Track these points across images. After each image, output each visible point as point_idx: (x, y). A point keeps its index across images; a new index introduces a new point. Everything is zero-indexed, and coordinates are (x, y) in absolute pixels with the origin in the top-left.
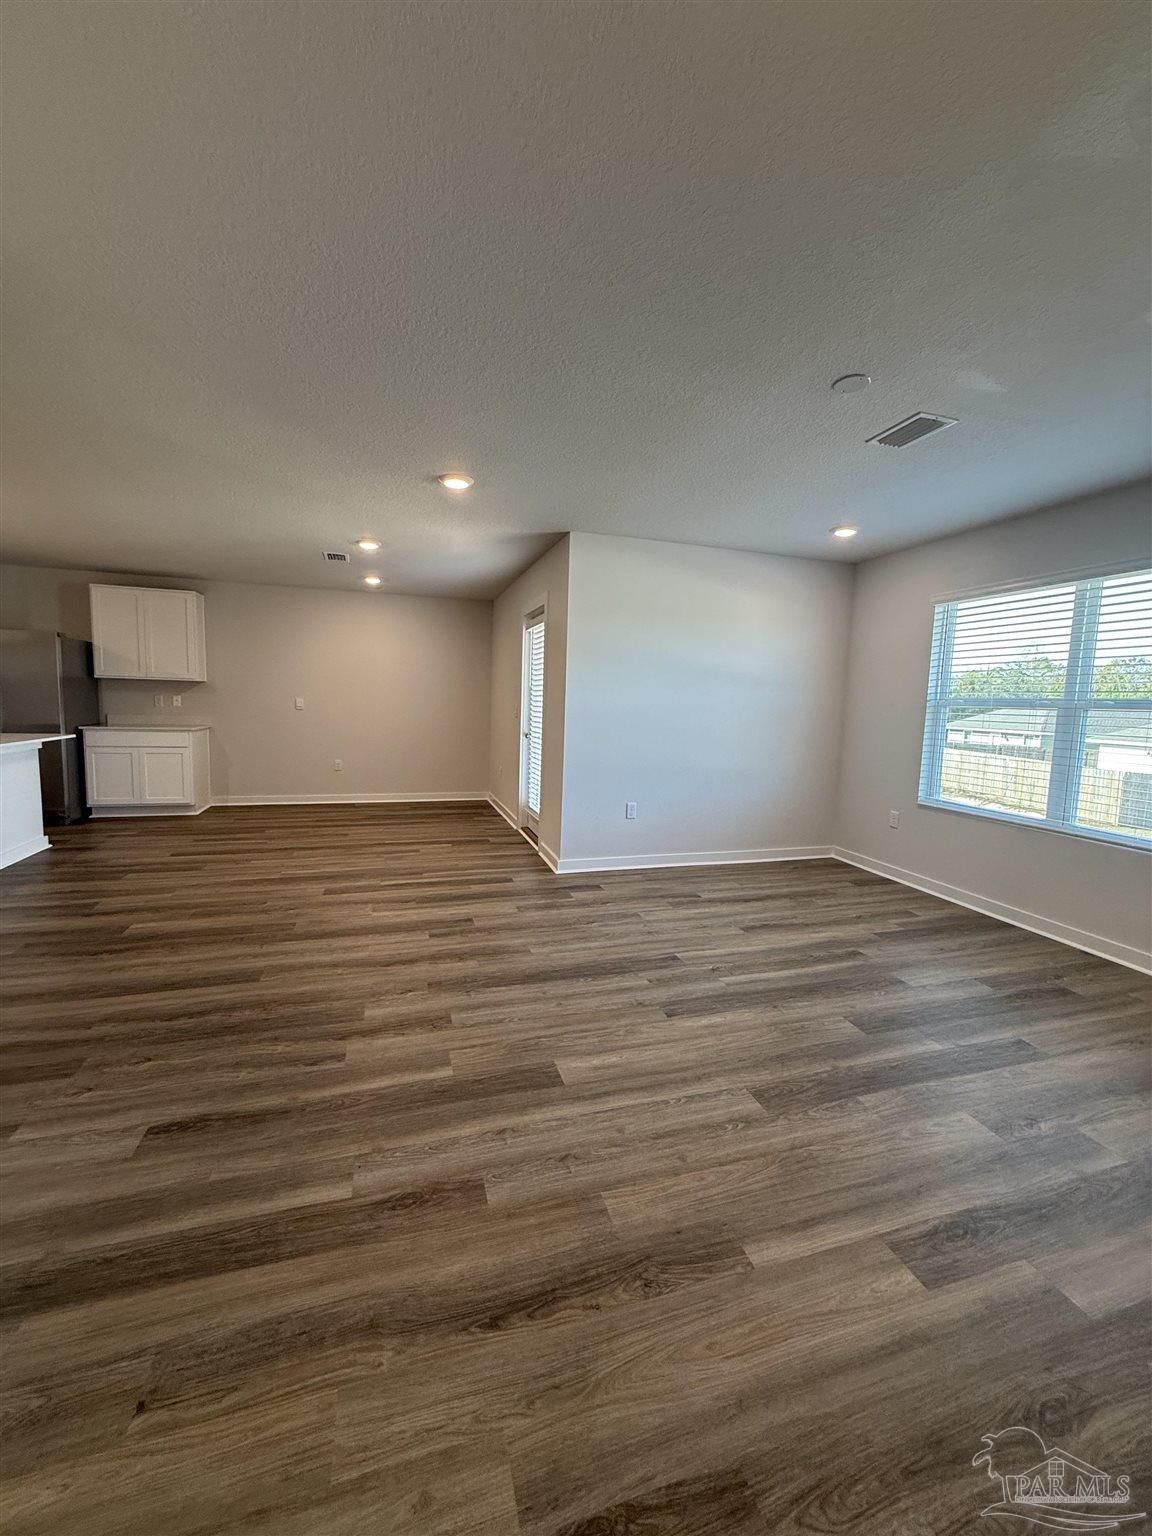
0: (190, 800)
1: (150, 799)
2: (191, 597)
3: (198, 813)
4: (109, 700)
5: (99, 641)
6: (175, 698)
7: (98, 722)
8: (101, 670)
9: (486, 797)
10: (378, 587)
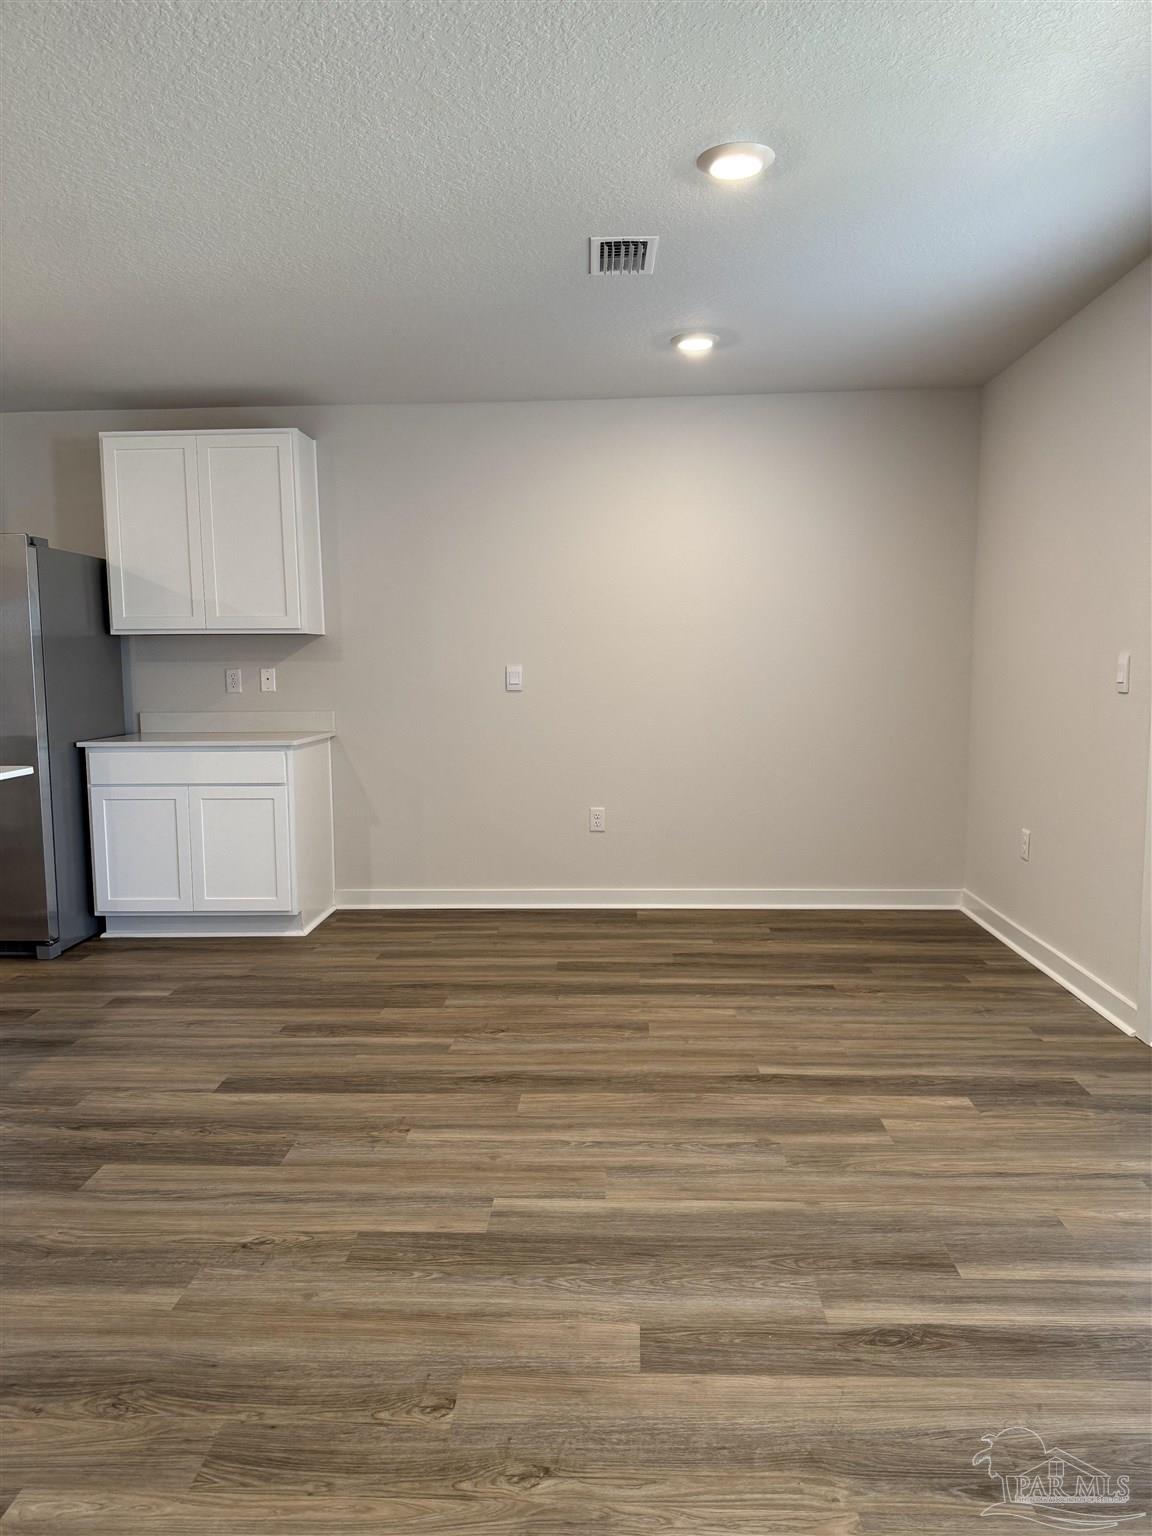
0: (290, 905)
1: (212, 900)
2: (288, 441)
3: (305, 932)
4: (144, 681)
5: (116, 559)
6: (265, 674)
7: (121, 728)
8: (122, 620)
9: (961, 901)
10: (710, 363)
